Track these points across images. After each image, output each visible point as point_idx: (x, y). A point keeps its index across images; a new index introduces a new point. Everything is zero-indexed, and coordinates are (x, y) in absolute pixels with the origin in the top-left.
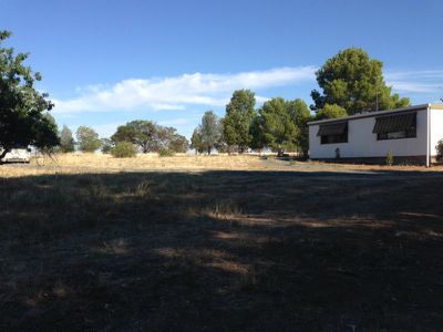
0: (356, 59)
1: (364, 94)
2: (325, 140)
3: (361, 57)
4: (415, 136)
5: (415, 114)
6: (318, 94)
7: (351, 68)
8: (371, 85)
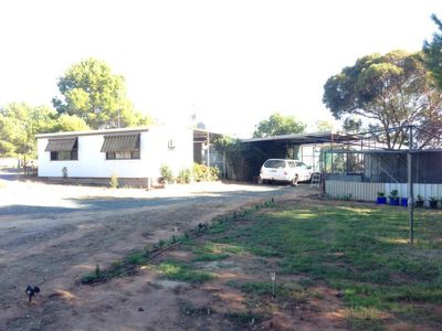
0: (97, 69)
1: (106, 107)
2: (54, 156)
3: (103, 68)
4: (138, 158)
5: (139, 135)
6: (60, 102)
7: (93, 78)
8: (113, 99)
